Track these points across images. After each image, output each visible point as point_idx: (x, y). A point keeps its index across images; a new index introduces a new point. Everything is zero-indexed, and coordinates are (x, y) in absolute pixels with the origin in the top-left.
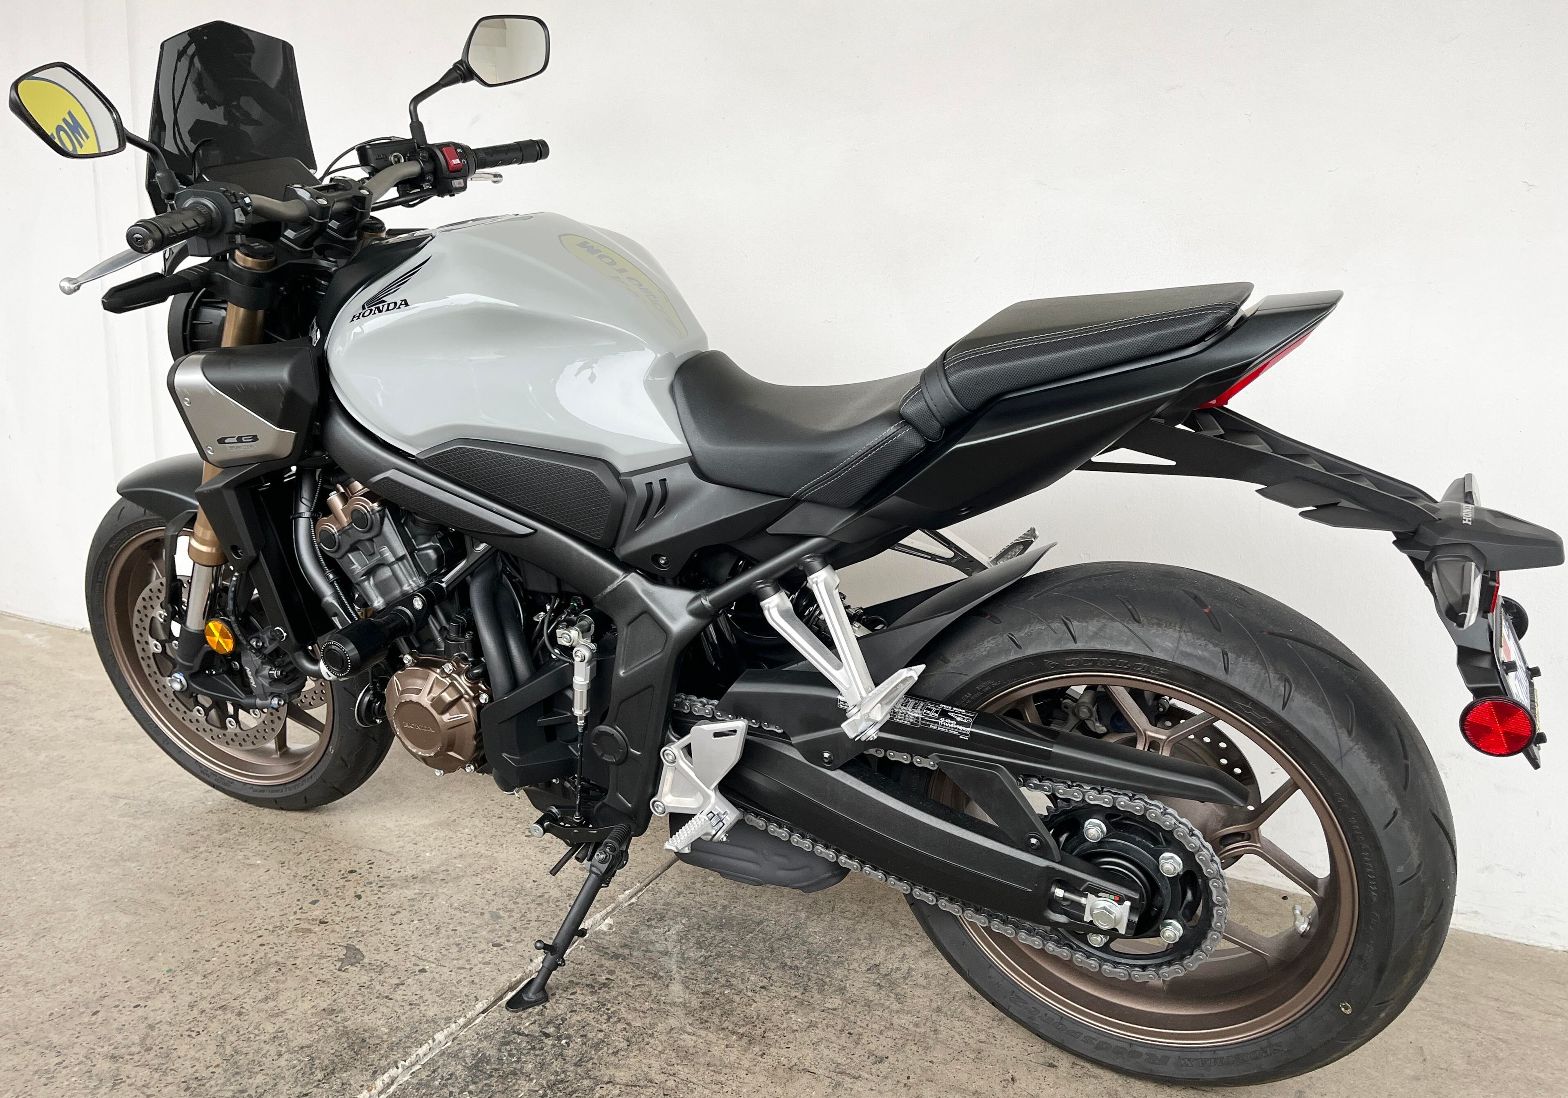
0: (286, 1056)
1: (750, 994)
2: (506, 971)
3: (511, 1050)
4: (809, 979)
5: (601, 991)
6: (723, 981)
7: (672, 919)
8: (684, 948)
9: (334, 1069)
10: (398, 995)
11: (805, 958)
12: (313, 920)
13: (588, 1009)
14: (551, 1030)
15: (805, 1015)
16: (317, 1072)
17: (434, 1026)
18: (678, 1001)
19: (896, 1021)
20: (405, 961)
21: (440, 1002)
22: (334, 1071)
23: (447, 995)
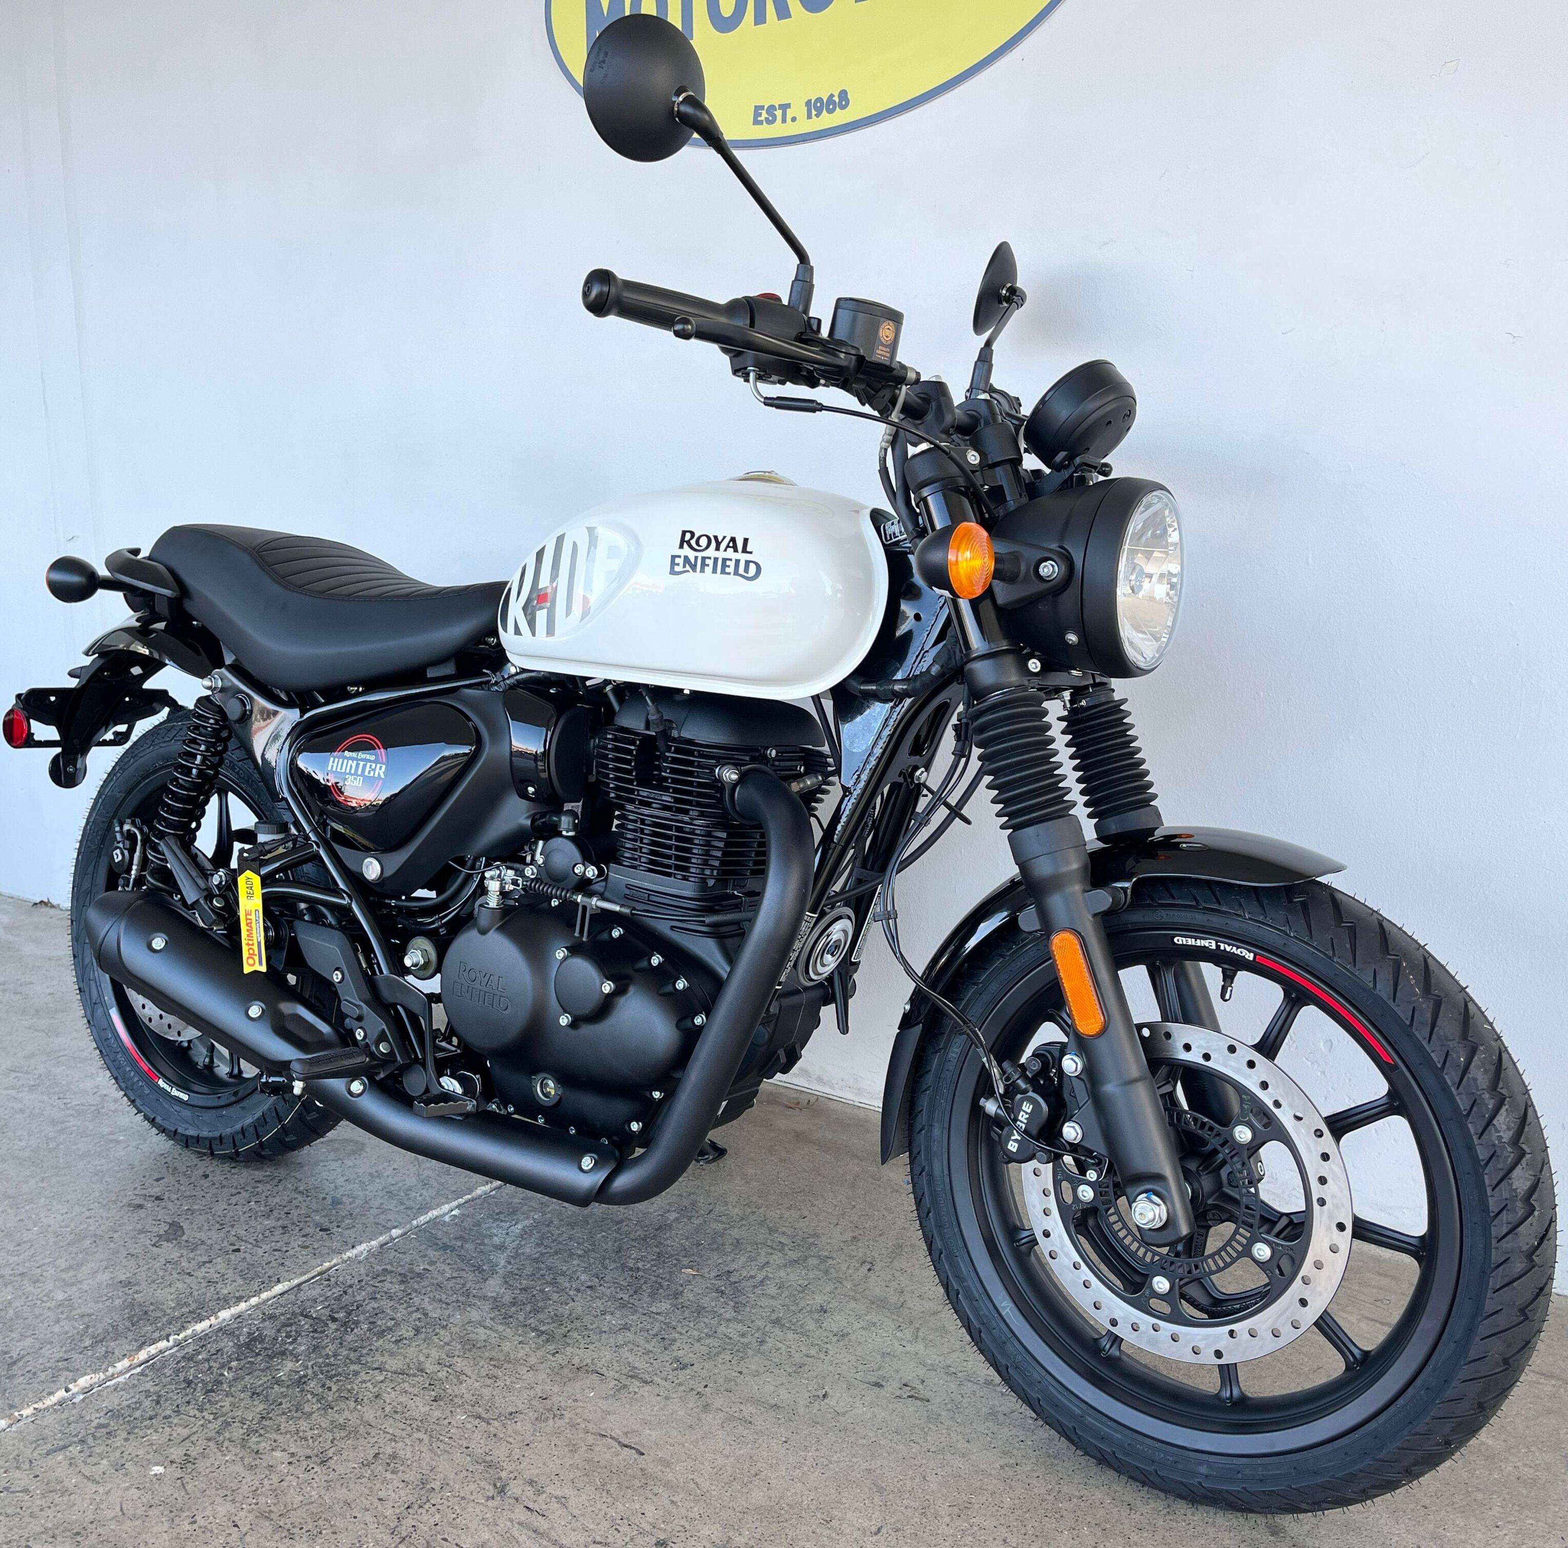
0: (62, 1324)
1: (571, 1293)
2: (322, 1256)
3: (291, 1331)
4: (645, 1283)
5: (412, 1281)
6: (548, 1278)
7: (523, 1214)
8: (523, 1243)
9: (104, 1338)
10: (201, 1272)
11: (652, 1260)
12: (150, 1196)
13: (391, 1298)
14: (341, 1315)
15: (623, 1317)
16: (87, 1339)
17: (225, 1302)
18: (489, 1295)
19: (722, 1329)
20: (222, 1241)
21: (240, 1281)
22: (103, 1340)
23: (250, 1275)
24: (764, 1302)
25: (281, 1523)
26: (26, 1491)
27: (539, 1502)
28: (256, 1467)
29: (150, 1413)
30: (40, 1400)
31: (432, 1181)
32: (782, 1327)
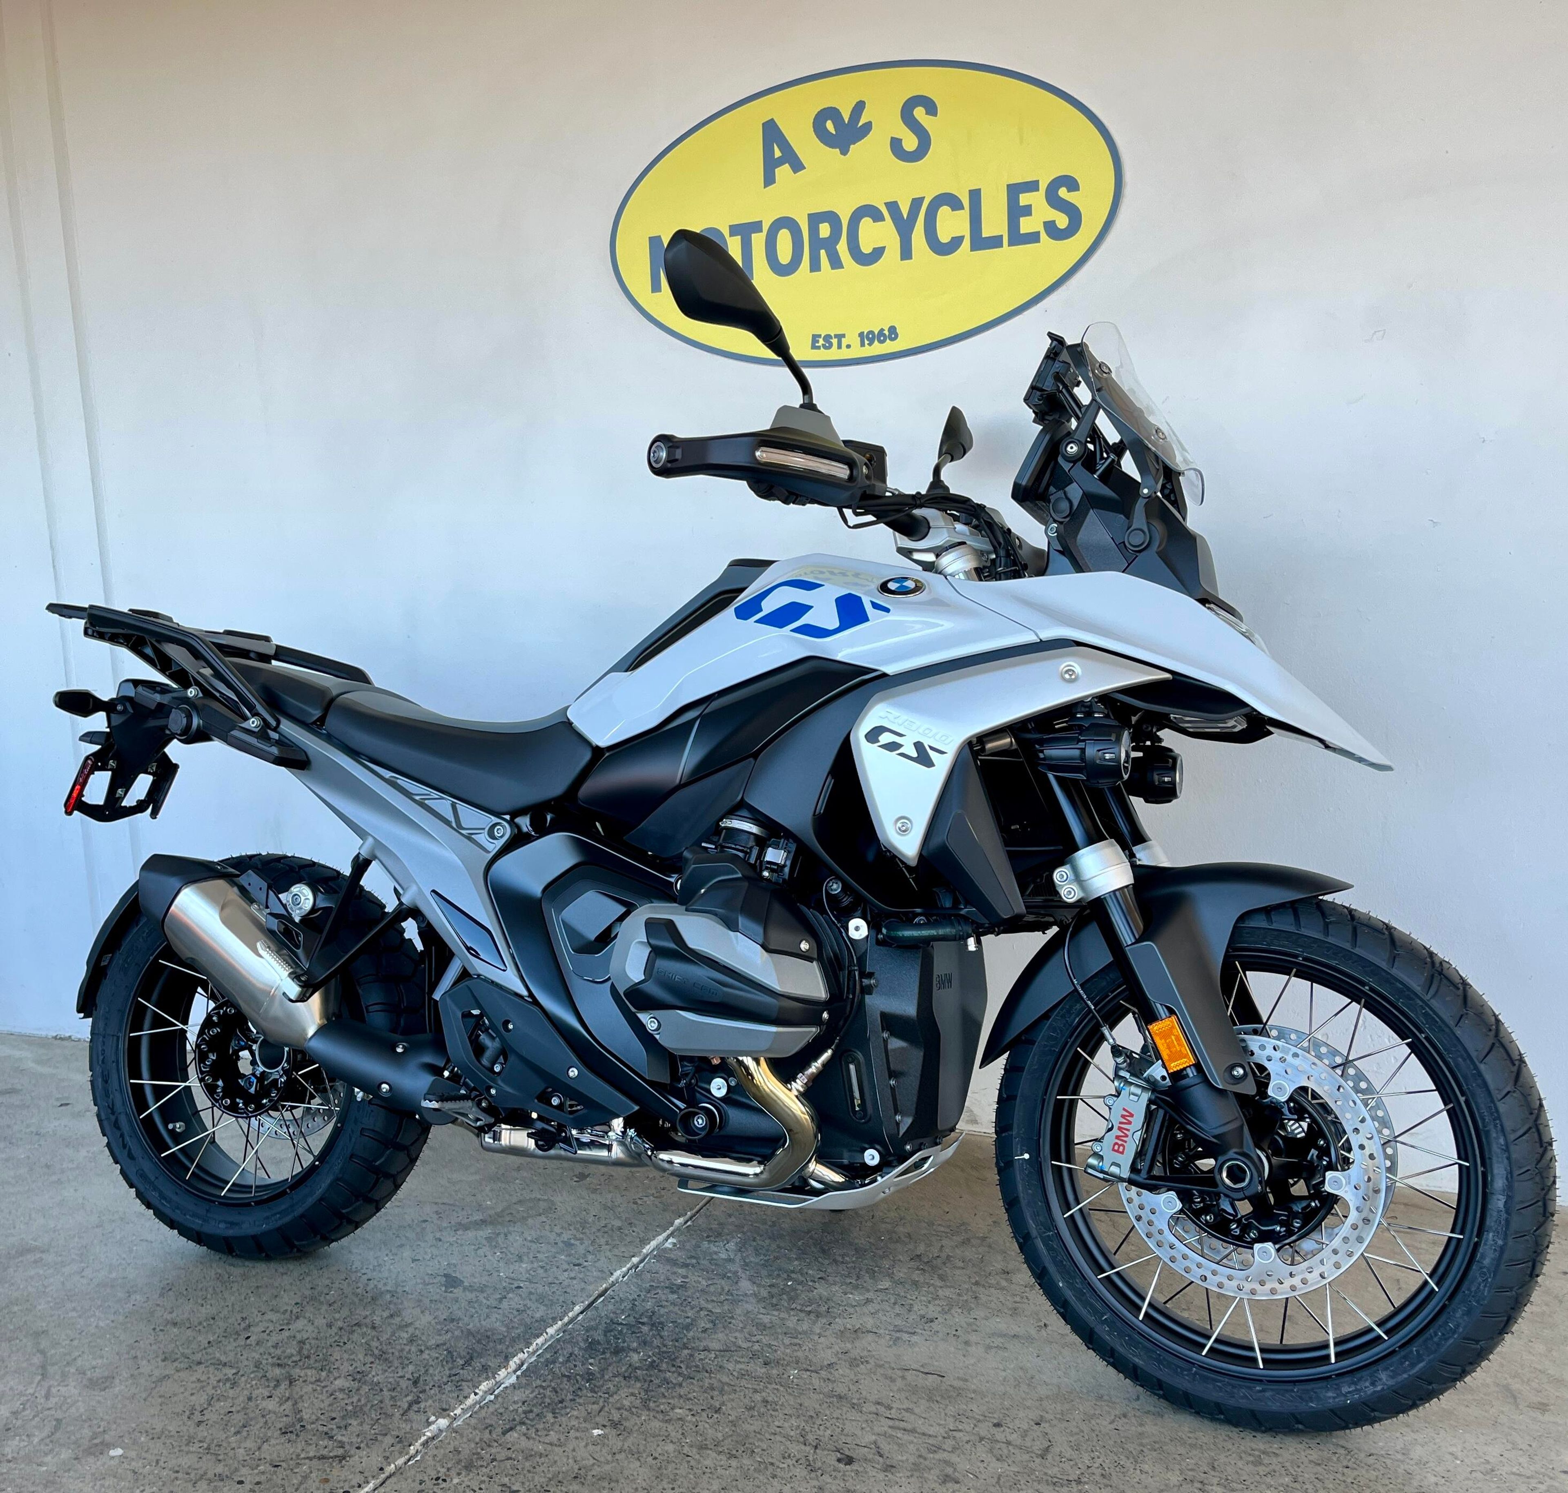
0: (427, 1352)
1: (810, 1284)
2: (593, 1283)
3: (615, 1335)
4: (861, 1270)
5: (680, 1291)
6: (785, 1276)
8: (744, 1255)
10: (505, 1304)
13: (673, 1304)
14: (645, 1320)
15: (861, 1294)
16: (458, 1360)
17: (544, 1323)
18: (748, 1292)
19: (941, 1293)
20: (500, 1282)
21: (542, 1308)
22: (471, 1358)
23: (546, 1302)
24: (958, 1272)
25: (721, 1450)
26: (511, 1458)
27: (894, 1413)
28: (670, 1420)
29: (556, 1400)
30: (461, 1403)
31: (633, 1221)
32: (984, 1286)
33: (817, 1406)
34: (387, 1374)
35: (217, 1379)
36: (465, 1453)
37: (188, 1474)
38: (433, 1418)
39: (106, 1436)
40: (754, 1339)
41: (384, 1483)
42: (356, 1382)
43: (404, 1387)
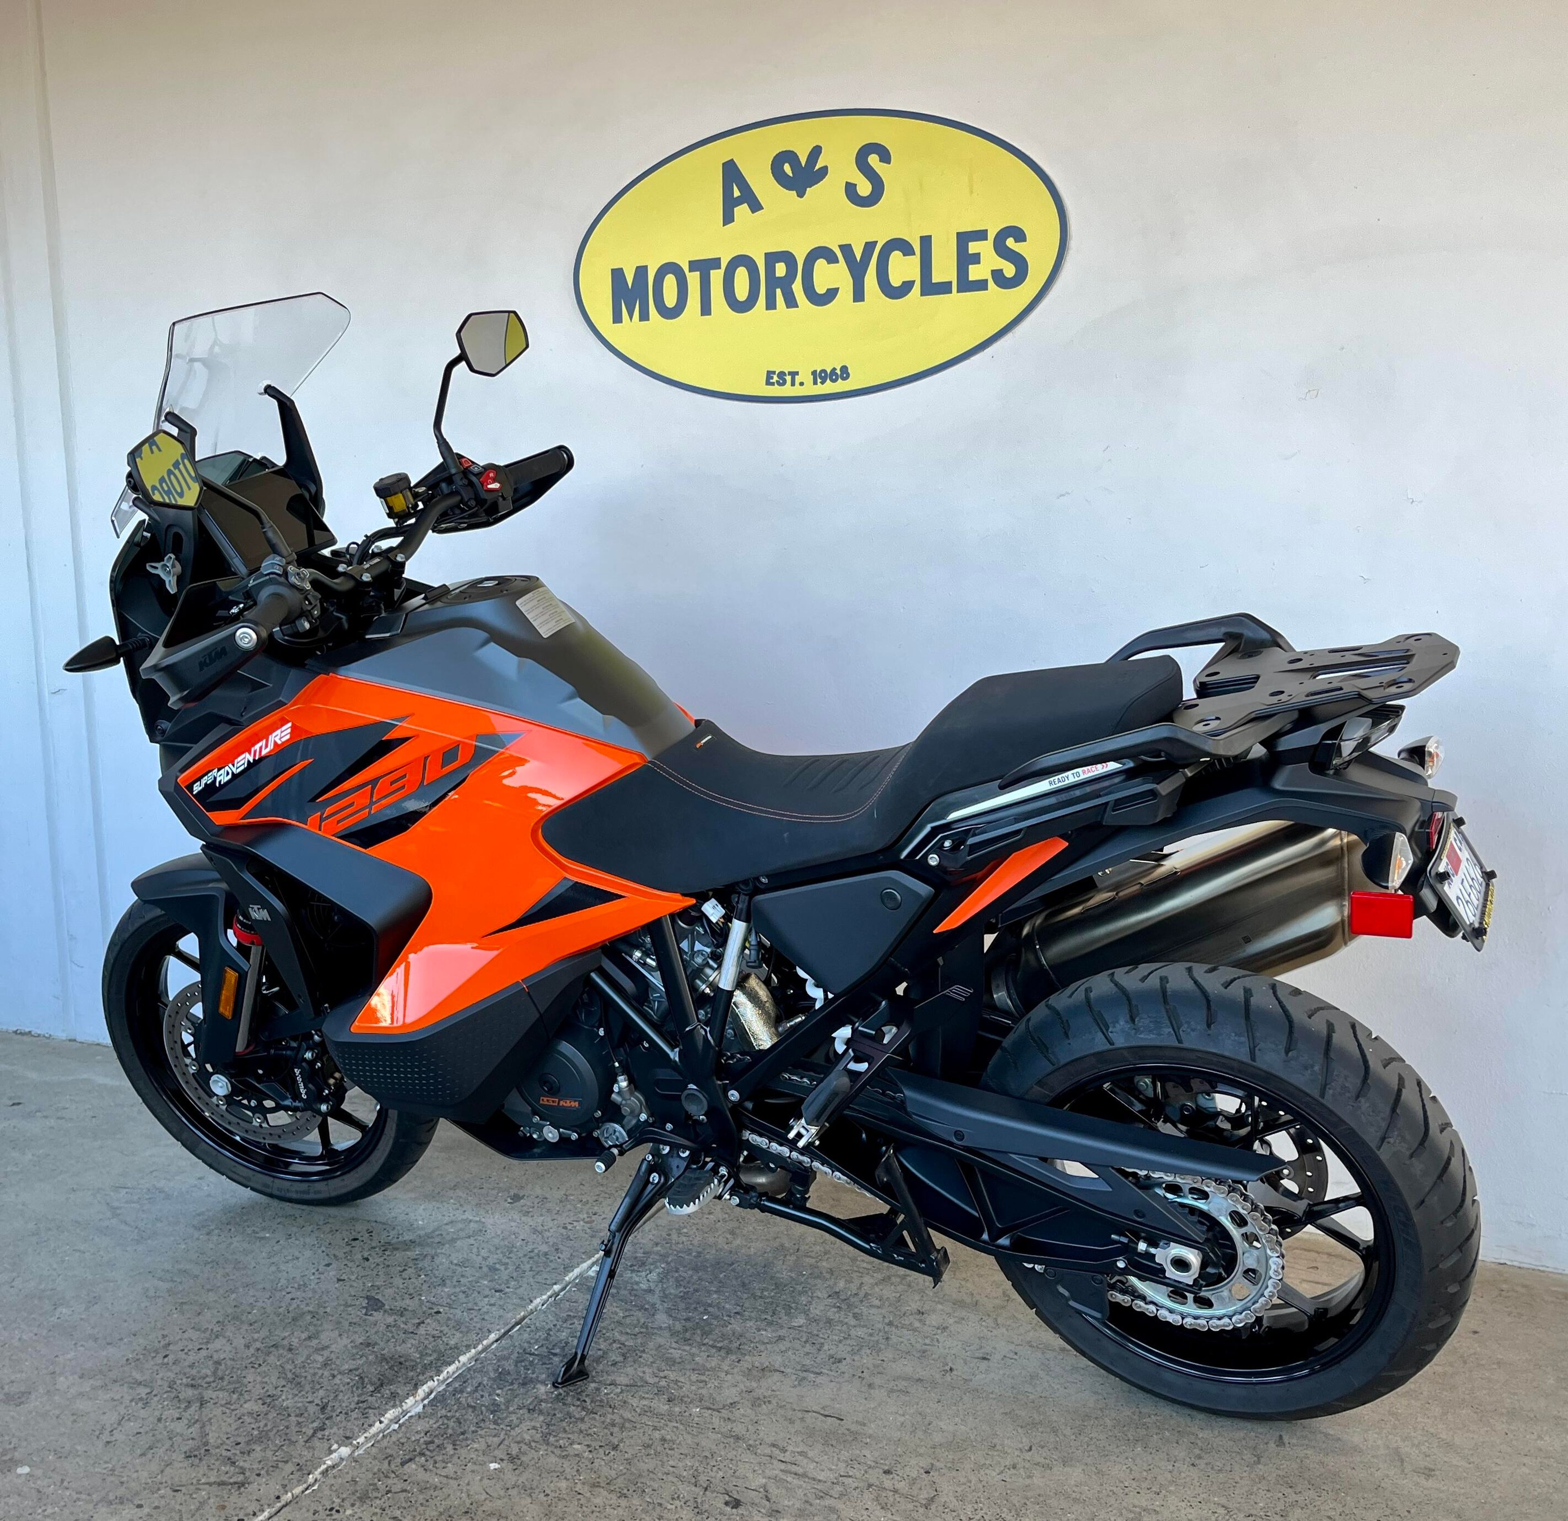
0: (339, 1377)
1: (726, 1318)
4: (777, 1306)
6: (701, 1309)
8: (665, 1286)
10: (422, 1330)
11: (774, 1289)
14: (557, 1351)
15: (773, 1331)
16: (368, 1386)
17: (457, 1351)
18: (663, 1326)
19: (853, 1332)
20: (420, 1306)
21: (458, 1335)
22: (382, 1385)
23: (463, 1329)
24: (873, 1311)
25: (612, 1488)
26: (405, 1491)
27: (787, 1457)
28: (567, 1456)
29: (459, 1431)
30: (365, 1431)
31: (560, 1246)
32: (897, 1327)
33: (714, 1447)
34: (296, 1398)
35: (130, 1398)
36: (362, 1484)
37: (89, 1495)
38: (335, 1446)
39: (16, 1454)
40: (662, 1374)
41: (279, 1511)
42: (265, 1406)
43: (312, 1413)
